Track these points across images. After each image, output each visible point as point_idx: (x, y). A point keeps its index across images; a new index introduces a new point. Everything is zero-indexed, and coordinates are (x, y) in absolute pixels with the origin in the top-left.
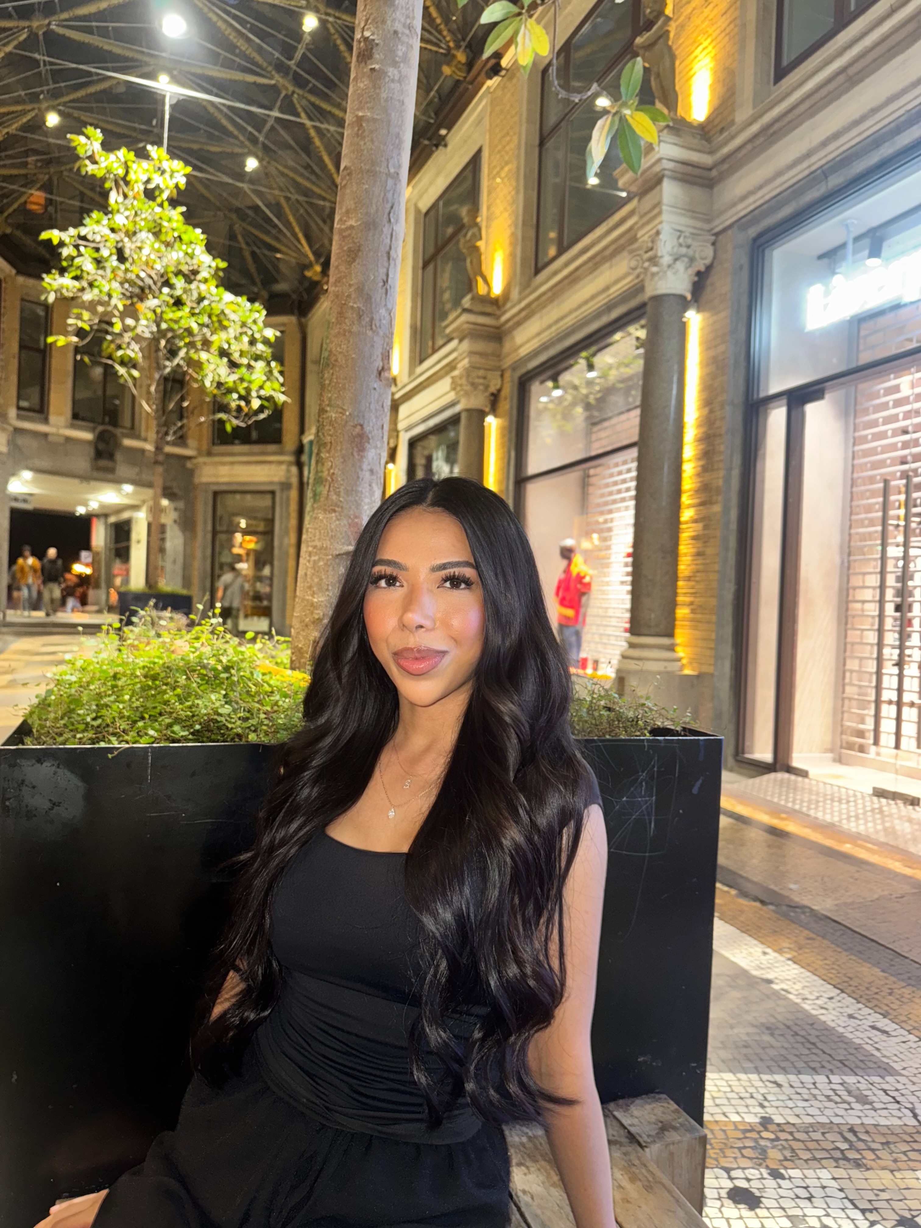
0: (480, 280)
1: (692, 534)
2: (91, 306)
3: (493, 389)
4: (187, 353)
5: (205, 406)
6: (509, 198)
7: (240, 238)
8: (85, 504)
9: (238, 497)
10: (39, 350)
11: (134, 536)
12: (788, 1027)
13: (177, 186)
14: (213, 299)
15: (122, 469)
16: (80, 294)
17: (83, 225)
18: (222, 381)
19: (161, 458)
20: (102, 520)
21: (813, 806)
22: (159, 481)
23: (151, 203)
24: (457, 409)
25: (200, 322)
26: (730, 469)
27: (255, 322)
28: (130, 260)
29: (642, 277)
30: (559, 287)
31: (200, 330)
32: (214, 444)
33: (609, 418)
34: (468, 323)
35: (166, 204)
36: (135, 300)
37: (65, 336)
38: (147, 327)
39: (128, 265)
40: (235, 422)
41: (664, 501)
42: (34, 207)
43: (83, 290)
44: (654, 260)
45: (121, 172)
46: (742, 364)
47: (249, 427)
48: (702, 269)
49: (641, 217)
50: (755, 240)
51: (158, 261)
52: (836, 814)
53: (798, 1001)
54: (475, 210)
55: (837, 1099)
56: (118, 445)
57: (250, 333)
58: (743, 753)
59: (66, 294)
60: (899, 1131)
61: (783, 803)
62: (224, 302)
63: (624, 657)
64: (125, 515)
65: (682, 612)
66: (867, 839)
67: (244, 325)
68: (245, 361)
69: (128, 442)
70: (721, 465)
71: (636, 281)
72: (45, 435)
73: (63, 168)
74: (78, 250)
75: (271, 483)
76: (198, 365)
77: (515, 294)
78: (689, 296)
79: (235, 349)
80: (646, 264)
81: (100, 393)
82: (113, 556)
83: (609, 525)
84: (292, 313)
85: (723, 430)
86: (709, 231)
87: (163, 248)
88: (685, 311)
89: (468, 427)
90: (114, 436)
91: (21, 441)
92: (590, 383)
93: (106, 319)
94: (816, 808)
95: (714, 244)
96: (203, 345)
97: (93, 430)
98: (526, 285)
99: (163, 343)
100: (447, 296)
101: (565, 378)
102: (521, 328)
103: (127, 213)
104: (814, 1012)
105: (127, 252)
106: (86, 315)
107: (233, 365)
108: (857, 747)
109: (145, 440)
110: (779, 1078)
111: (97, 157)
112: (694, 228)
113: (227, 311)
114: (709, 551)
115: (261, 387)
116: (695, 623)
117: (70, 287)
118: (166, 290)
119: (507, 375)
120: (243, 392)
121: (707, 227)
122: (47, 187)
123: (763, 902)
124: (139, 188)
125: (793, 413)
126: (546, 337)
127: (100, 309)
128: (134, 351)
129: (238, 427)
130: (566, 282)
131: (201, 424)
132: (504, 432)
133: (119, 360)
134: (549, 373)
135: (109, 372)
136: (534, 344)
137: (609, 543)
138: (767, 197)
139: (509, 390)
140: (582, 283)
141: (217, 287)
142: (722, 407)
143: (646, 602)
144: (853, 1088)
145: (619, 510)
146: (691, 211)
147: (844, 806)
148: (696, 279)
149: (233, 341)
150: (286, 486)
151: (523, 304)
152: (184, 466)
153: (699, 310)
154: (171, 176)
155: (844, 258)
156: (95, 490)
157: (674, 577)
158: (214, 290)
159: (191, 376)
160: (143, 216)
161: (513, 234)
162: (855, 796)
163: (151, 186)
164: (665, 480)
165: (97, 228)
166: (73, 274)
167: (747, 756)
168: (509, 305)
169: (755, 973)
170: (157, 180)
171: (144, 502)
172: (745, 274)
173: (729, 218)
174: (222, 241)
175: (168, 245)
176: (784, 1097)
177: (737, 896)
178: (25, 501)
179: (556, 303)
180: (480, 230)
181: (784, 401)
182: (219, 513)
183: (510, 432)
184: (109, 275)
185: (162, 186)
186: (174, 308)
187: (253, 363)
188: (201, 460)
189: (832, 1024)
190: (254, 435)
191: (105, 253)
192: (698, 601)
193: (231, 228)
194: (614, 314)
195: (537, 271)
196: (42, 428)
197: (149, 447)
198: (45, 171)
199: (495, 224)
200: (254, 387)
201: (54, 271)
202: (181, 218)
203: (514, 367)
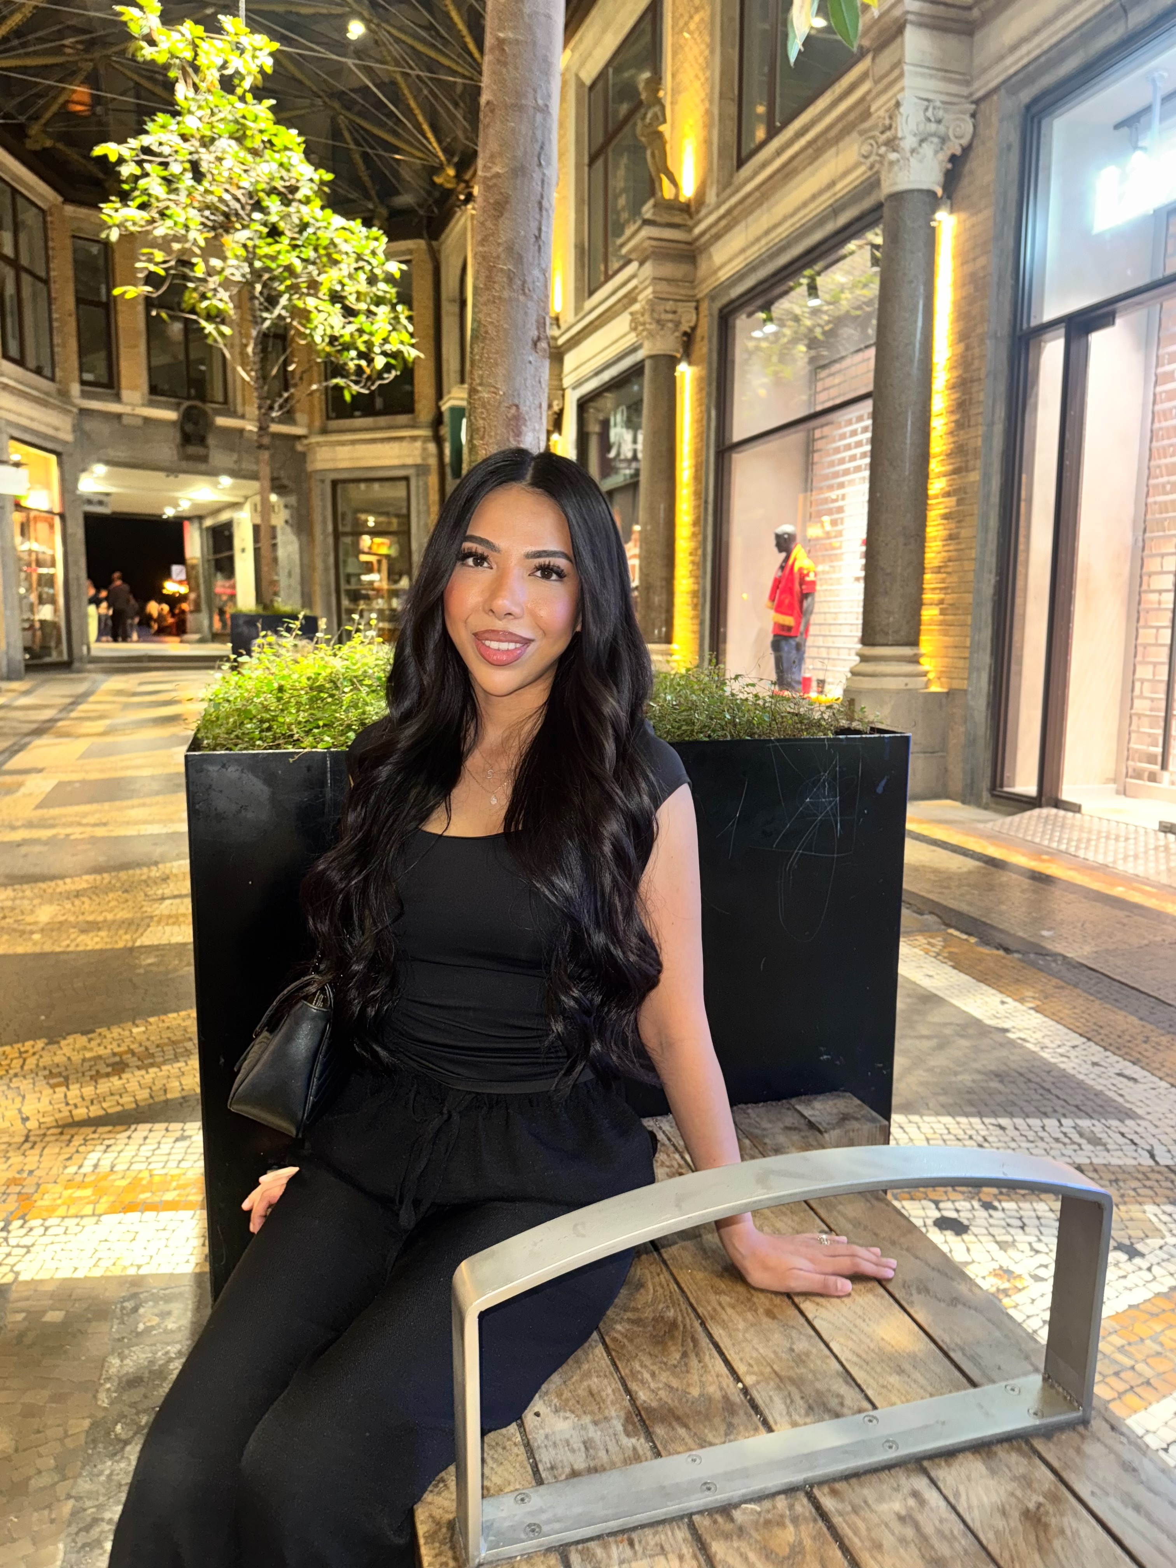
0: (665, 181)
1: (942, 511)
2: (164, 244)
3: (685, 327)
4: (290, 300)
5: (315, 368)
6: (701, 60)
7: (347, 135)
8: (176, 505)
9: (363, 486)
10: (99, 304)
11: (237, 544)
12: (1021, 1075)
13: (262, 71)
14: (318, 225)
15: (218, 457)
16: (149, 228)
17: (146, 132)
18: (337, 334)
19: (266, 440)
20: (196, 525)
21: (1083, 846)
22: (265, 471)
23: (230, 97)
24: (640, 355)
25: (303, 256)
26: (992, 424)
27: (374, 253)
28: (209, 177)
29: (877, 166)
30: (768, 185)
31: (305, 268)
32: (328, 418)
33: (843, 358)
34: (650, 238)
35: (249, 97)
36: (220, 231)
37: (135, 285)
38: (237, 268)
39: (206, 184)
40: (355, 388)
41: (907, 468)
42: (79, 108)
43: (153, 221)
44: (892, 144)
45: (188, 55)
46: (1010, 282)
47: (372, 393)
48: (958, 151)
49: (876, 82)
50: (1028, 107)
51: (244, 175)
52: (1111, 854)
53: (1036, 1049)
54: (656, 80)
55: (1067, 1140)
56: (209, 425)
57: (368, 268)
58: (1002, 786)
59: (133, 229)
60: (1131, 1170)
61: (1046, 843)
62: (332, 228)
63: (854, 673)
64: (224, 517)
65: (929, 614)
66: (1146, 881)
67: (359, 258)
68: (363, 306)
69: (221, 421)
70: (980, 419)
71: (869, 173)
72: (119, 416)
73: (109, 52)
74: (142, 168)
75: (404, 466)
76: (304, 315)
77: (711, 197)
78: (940, 192)
79: (350, 289)
80: (883, 149)
81: (181, 357)
82: (213, 570)
83: (840, 503)
84: (418, 235)
85: (983, 374)
86: (967, 97)
87: (249, 158)
88: (934, 212)
89: (654, 380)
90: (204, 414)
91: (89, 425)
92: (815, 312)
93: (185, 258)
94: (1086, 848)
95: (973, 116)
96: (308, 288)
97: (176, 407)
98: (726, 185)
99: (258, 287)
100: (622, 201)
101: (782, 306)
102: (720, 243)
103: (199, 113)
104: (1053, 1060)
105: (204, 167)
106: (159, 256)
107: (349, 312)
108: (1146, 775)
109: (243, 417)
110: (1003, 1121)
111: (156, 37)
112: (948, 94)
113: (336, 241)
114: (964, 533)
115: (386, 341)
116: (945, 626)
117: (137, 219)
118: (257, 216)
119: (704, 306)
120: (363, 348)
121: (965, 91)
122: (92, 80)
123: (1007, 950)
124: (212, 76)
125: (1073, 348)
126: (753, 253)
127: (176, 246)
128: (223, 301)
129: (359, 393)
130: (779, 176)
131: (312, 393)
132: (702, 384)
133: (204, 313)
134: (759, 302)
135: (192, 331)
136: (738, 265)
137: (839, 527)
138: (1046, 46)
139: (706, 328)
140: (800, 178)
141: (323, 208)
142: (982, 341)
143: (883, 602)
144: (1087, 1132)
145: (851, 482)
146: (943, 71)
147: (1122, 844)
148: (950, 166)
149: (346, 281)
150: (422, 469)
151: (722, 210)
152: (293, 449)
153: (952, 211)
154: (254, 57)
155: (1149, 126)
156: (184, 486)
157: (920, 569)
158: (319, 214)
159: (297, 330)
160: (220, 116)
161: (708, 112)
162: (1136, 832)
163: (228, 72)
164: (908, 441)
165: (164, 136)
166: (138, 201)
167: (1006, 789)
168: (703, 212)
169: (988, 1022)
170: (236, 63)
171: (246, 498)
172: (1014, 158)
173: (994, 78)
174: (323, 140)
175: (255, 152)
176: (1007, 1139)
177: (976, 944)
178: (101, 503)
179: (765, 206)
180: (663, 108)
181: (1062, 331)
182: (340, 509)
183: (710, 384)
184: (183, 198)
185: (243, 71)
186: (270, 240)
187: (373, 308)
188: (314, 439)
189: (1072, 1072)
190: (379, 403)
191: (175, 168)
192: (950, 598)
193: (333, 120)
194: (843, 219)
195: (741, 163)
196: (114, 407)
197: (251, 427)
198: (88, 56)
199: (683, 98)
200: (377, 340)
201: (113, 198)
202: (270, 116)
203: (712, 297)
